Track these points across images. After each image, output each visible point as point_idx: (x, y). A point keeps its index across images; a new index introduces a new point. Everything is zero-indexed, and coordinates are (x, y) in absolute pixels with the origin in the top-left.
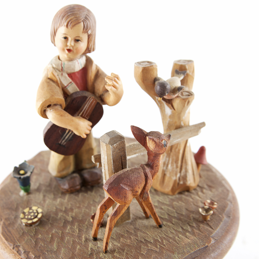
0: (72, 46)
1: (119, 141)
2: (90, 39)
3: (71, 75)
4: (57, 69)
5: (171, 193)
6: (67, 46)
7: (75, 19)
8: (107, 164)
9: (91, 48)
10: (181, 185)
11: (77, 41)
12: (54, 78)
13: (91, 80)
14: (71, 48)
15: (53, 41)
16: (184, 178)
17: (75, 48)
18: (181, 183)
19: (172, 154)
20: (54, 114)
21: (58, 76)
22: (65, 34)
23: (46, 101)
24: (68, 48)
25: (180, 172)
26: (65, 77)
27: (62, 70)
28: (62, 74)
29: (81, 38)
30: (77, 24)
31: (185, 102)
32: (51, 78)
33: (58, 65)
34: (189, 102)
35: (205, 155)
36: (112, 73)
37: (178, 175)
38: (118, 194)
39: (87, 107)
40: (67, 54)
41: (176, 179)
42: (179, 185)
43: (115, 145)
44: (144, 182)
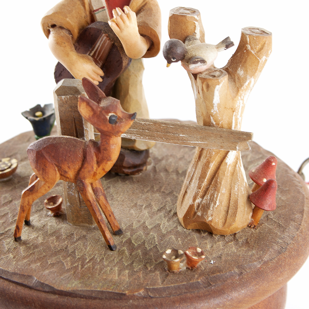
1: (72, 94)
10: (198, 216)
16: (205, 208)
18: (199, 213)
25: (203, 197)
37: (198, 200)
39: (99, 46)
41: (193, 205)
42: (196, 216)
43: (63, 97)
44: (80, 164)
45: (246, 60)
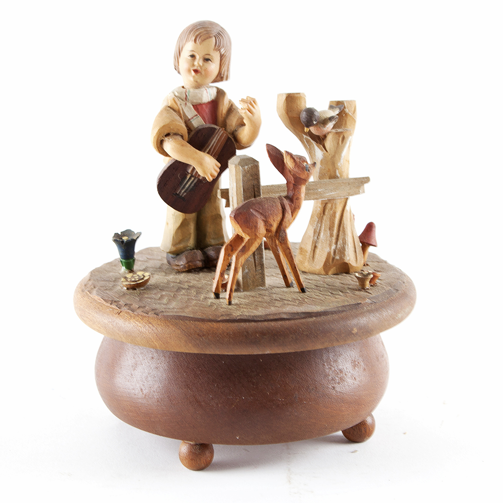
0: (200, 66)
1: (252, 164)
2: (223, 61)
3: (197, 107)
4: (180, 98)
5: (323, 272)
6: (193, 65)
7: (205, 32)
8: (236, 194)
9: (224, 75)
10: (337, 260)
11: (207, 60)
12: (175, 107)
13: (222, 115)
14: (199, 69)
15: (177, 68)
16: (342, 251)
17: (203, 68)
18: (337, 257)
19: (325, 217)
20: (174, 144)
21: (180, 105)
22: (193, 51)
23: (164, 126)
24: (195, 68)
25: (336, 243)
26: (190, 108)
27: (186, 99)
28: (186, 104)
29: (212, 56)
30: (207, 38)
31: (339, 137)
32: (171, 106)
33: (181, 93)
34: (343, 138)
35: (375, 234)
36: (247, 97)
37: (333, 247)
38: (247, 221)
39: (215, 142)
40: (194, 77)
41: (330, 252)
42: (335, 261)
43: (246, 167)
44: (281, 215)
45: (346, 121)
